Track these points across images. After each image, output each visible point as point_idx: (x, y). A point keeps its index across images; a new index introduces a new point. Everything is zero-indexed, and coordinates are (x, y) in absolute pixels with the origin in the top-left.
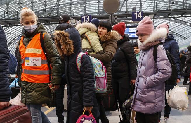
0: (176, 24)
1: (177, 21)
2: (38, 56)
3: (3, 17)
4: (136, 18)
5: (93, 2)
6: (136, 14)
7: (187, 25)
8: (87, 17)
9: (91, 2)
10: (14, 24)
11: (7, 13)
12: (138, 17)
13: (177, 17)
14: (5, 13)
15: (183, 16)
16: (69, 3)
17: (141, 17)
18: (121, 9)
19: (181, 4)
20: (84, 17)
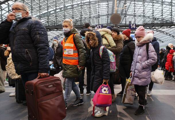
0: (157, 32)
1: (158, 31)
2: (71, 48)
3: (45, 25)
4: (132, 28)
5: (104, 17)
6: (132, 25)
7: (164, 34)
8: (100, 26)
9: (102, 17)
10: (52, 29)
11: (48, 22)
12: (133, 27)
13: (158, 28)
14: (46, 22)
15: (162, 27)
16: (88, 17)
17: (134, 27)
18: (122, 22)
19: (161, 20)
20: (98, 26)
